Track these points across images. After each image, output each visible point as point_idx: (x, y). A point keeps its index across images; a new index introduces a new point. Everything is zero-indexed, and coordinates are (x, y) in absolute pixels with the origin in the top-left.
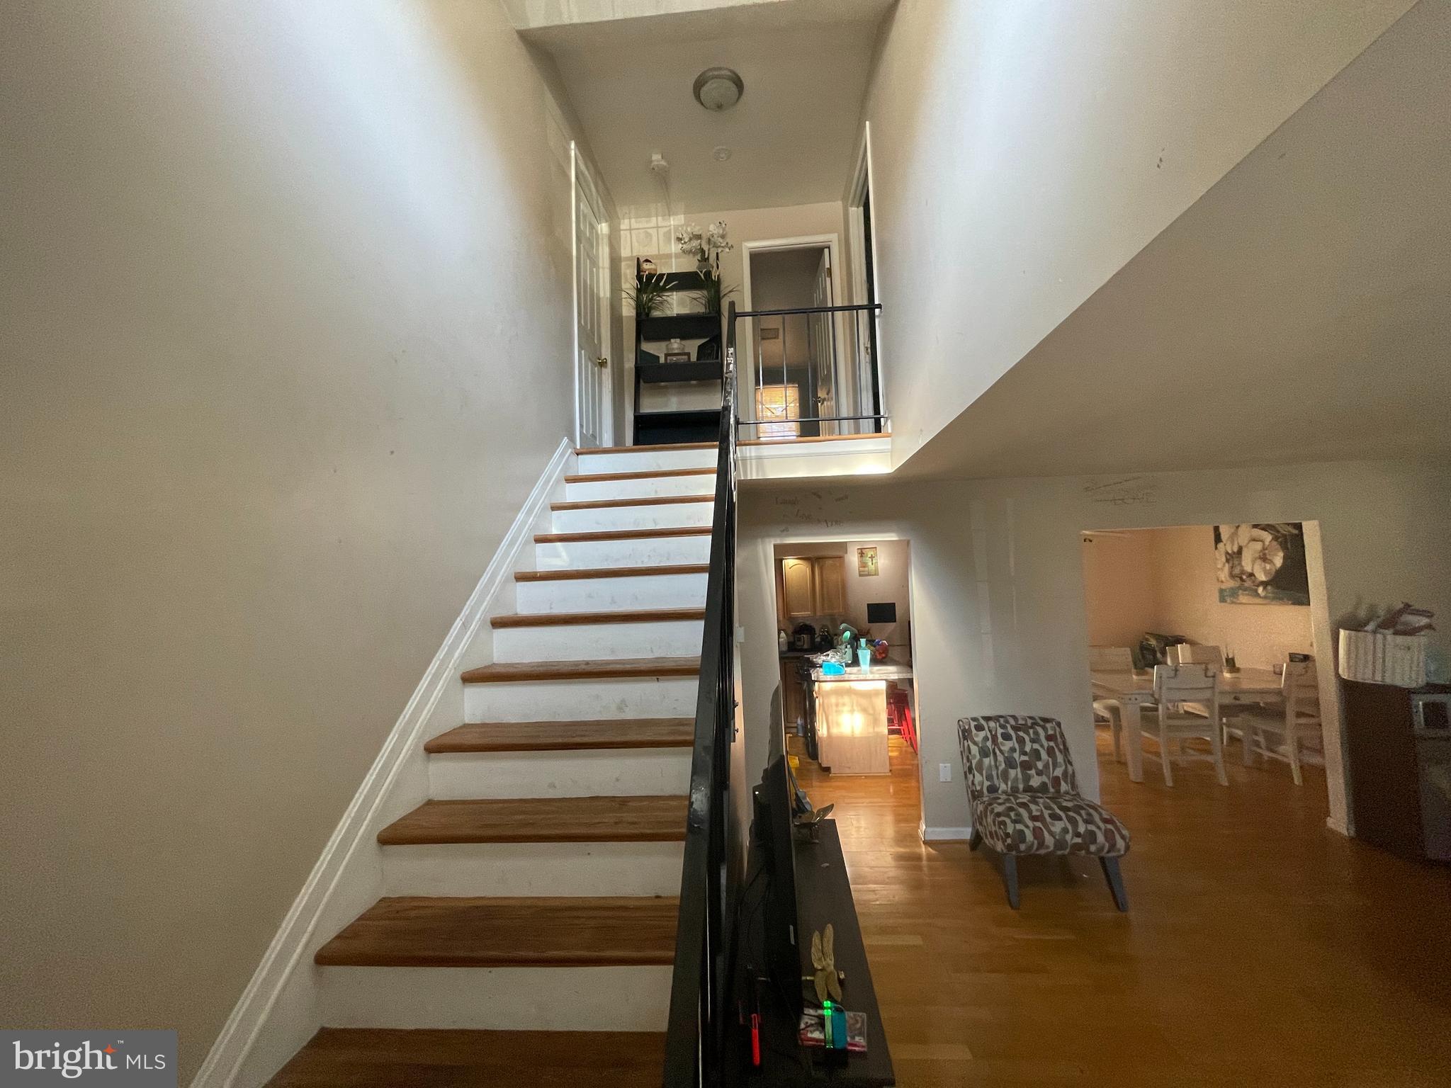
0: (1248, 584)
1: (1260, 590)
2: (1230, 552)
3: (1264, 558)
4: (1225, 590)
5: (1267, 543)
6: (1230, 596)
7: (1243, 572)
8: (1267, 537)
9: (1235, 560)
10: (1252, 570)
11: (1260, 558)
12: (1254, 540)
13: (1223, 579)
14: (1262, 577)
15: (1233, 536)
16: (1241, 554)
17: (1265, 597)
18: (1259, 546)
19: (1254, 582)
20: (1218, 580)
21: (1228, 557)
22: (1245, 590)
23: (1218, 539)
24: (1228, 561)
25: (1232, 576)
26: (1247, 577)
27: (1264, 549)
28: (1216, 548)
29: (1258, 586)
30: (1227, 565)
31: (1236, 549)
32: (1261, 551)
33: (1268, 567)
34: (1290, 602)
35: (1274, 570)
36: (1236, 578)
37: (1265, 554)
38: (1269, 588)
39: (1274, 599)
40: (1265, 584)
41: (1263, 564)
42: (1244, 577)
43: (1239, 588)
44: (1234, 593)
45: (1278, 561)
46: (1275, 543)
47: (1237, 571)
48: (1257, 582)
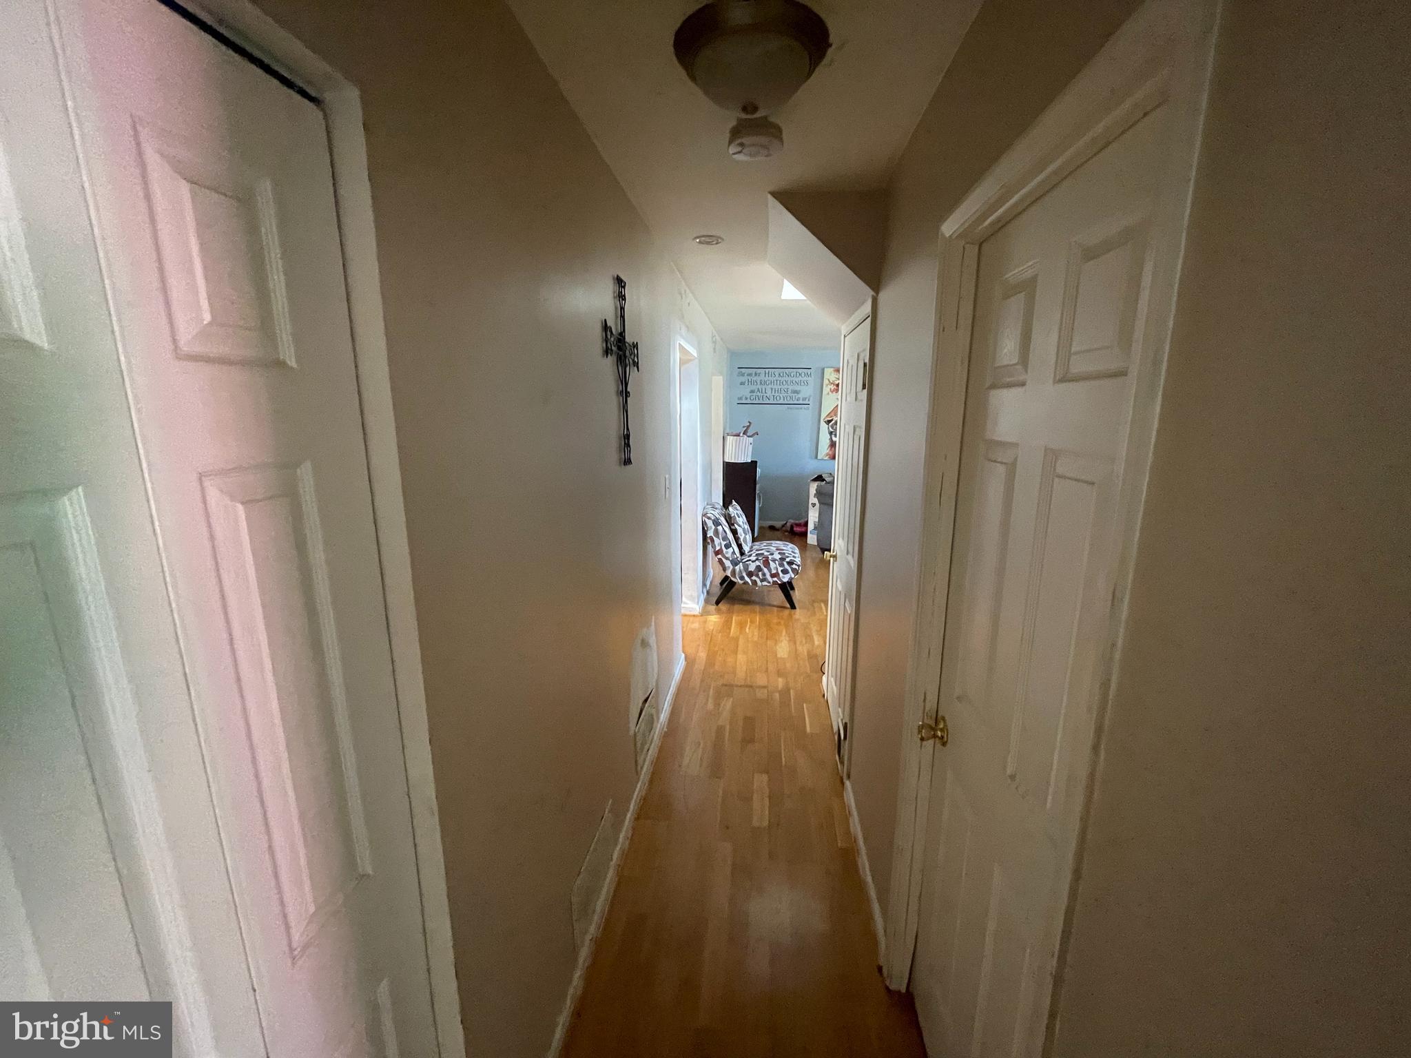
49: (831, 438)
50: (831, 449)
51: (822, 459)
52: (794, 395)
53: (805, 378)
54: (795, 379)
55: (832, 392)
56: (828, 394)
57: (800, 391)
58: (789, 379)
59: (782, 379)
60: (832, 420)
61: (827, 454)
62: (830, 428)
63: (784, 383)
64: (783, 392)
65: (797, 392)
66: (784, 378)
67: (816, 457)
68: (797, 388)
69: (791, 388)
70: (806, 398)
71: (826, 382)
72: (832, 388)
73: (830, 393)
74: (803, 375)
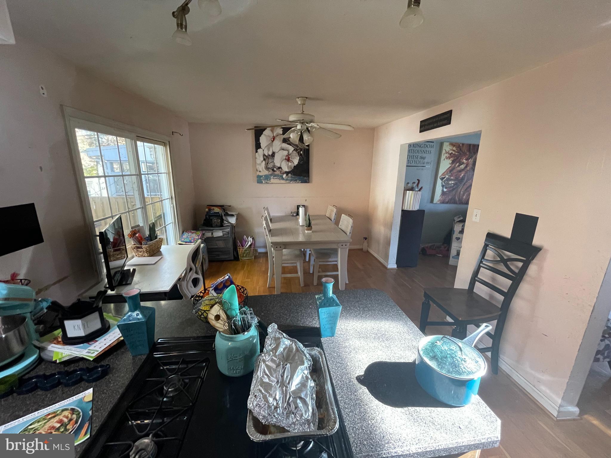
0: (278, 172)
1: (284, 176)
2: (267, 155)
3: (288, 160)
4: (261, 176)
5: (291, 152)
6: (265, 180)
7: (274, 166)
8: (291, 149)
9: (270, 159)
10: (281, 165)
11: (286, 159)
12: (283, 149)
13: (261, 170)
14: (285, 169)
15: (269, 147)
16: (274, 156)
17: (287, 180)
18: (286, 153)
19: (281, 172)
20: (257, 170)
21: (265, 157)
22: (275, 176)
23: (258, 146)
24: (264, 160)
25: (267, 168)
26: (277, 169)
27: (288, 155)
28: (257, 152)
29: (283, 174)
30: (264, 162)
31: (270, 153)
32: (287, 156)
33: (290, 164)
34: (300, 182)
35: (293, 166)
36: (270, 170)
37: (289, 158)
38: (290, 175)
39: (291, 180)
40: (287, 173)
41: (287, 163)
42: (275, 169)
43: (271, 175)
44: (267, 178)
45: (296, 161)
46: (295, 152)
47: (270, 166)
48: (282, 171)
49: (443, 189)
50: (442, 197)
51: (436, 203)
52: (421, 160)
53: (430, 149)
54: (423, 149)
55: (447, 159)
56: (444, 160)
57: (425, 157)
58: (420, 149)
59: (415, 149)
60: (445, 177)
61: (440, 200)
62: (443, 183)
63: (416, 151)
64: (415, 158)
65: (424, 158)
66: (416, 148)
67: (432, 201)
68: (424, 155)
69: (420, 155)
70: (429, 163)
71: (444, 152)
72: (447, 156)
73: (446, 159)
74: (428, 146)
